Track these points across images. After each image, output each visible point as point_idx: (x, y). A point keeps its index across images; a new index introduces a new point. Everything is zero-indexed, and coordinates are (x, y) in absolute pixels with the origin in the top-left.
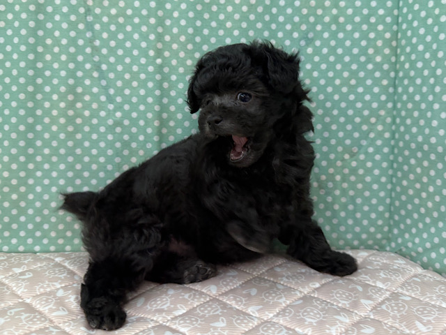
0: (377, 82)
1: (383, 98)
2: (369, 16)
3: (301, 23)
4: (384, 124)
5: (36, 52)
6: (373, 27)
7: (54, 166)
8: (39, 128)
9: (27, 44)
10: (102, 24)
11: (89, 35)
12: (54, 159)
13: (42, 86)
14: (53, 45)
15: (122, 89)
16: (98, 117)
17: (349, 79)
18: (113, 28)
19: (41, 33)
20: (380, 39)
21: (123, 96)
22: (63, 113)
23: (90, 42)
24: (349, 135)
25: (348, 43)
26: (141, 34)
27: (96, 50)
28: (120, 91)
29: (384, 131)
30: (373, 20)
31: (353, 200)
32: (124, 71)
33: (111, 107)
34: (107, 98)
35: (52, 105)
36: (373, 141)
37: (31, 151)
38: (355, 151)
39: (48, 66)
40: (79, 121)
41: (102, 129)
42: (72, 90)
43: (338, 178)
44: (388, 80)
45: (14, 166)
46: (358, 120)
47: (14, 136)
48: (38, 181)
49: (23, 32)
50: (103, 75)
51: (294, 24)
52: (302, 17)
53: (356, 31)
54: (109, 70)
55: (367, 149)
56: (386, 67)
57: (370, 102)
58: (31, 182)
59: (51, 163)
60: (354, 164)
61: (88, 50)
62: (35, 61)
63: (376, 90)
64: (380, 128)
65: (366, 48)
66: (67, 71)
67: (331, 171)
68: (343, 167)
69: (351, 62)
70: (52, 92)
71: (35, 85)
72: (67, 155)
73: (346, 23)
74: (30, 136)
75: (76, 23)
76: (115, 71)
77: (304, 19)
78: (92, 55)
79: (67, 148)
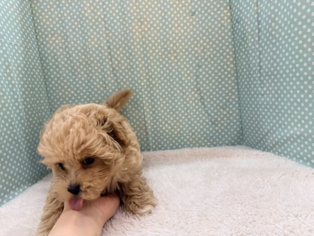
46: (224, 95)
51: (193, 61)
56: (232, 72)
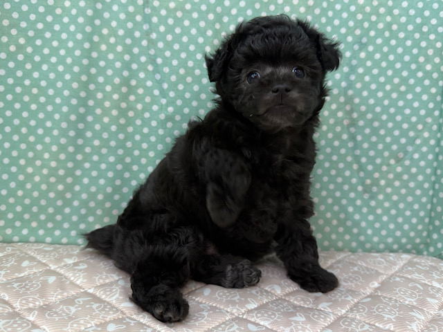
0: (426, 90)
1: (431, 105)
2: (422, 25)
3: (355, 28)
4: (430, 131)
5: (91, 42)
6: (424, 36)
7: (103, 158)
8: (90, 118)
9: (83, 32)
10: (160, 17)
11: (146, 27)
12: (104, 151)
13: (95, 76)
14: (110, 35)
15: (176, 84)
16: (150, 110)
17: (399, 85)
18: (171, 21)
19: (97, 22)
20: (431, 48)
21: (177, 91)
22: (116, 105)
23: (147, 35)
24: (396, 140)
25: (400, 50)
26: (199, 29)
27: (152, 43)
28: (173, 86)
29: (429, 138)
30: (425, 29)
31: (395, 205)
32: (179, 66)
33: (164, 101)
34: (160, 92)
35: (104, 96)
36: (419, 147)
37: (80, 142)
38: (401, 157)
39: (103, 56)
40: (131, 114)
41: (154, 123)
42: (126, 82)
43: (383, 182)
44: (436, 88)
45: (62, 157)
47: (64, 125)
48: (86, 173)
49: (81, 20)
50: (157, 69)
52: (356, 21)
53: (409, 39)
54: (165, 64)
55: (412, 155)
57: (419, 109)
58: (78, 173)
59: (101, 155)
60: (399, 169)
61: (144, 43)
62: (90, 50)
63: (425, 97)
64: (426, 135)
65: (417, 56)
66: (122, 63)
67: (377, 175)
68: (388, 172)
69: (402, 69)
70: (106, 83)
71: (89, 75)
72: (117, 147)
73: (399, 30)
74: (81, 126)
75: (134, 15)
76: (170, 65)
77: (359, 24)
78: (148, 48)
79: (118, 140)
